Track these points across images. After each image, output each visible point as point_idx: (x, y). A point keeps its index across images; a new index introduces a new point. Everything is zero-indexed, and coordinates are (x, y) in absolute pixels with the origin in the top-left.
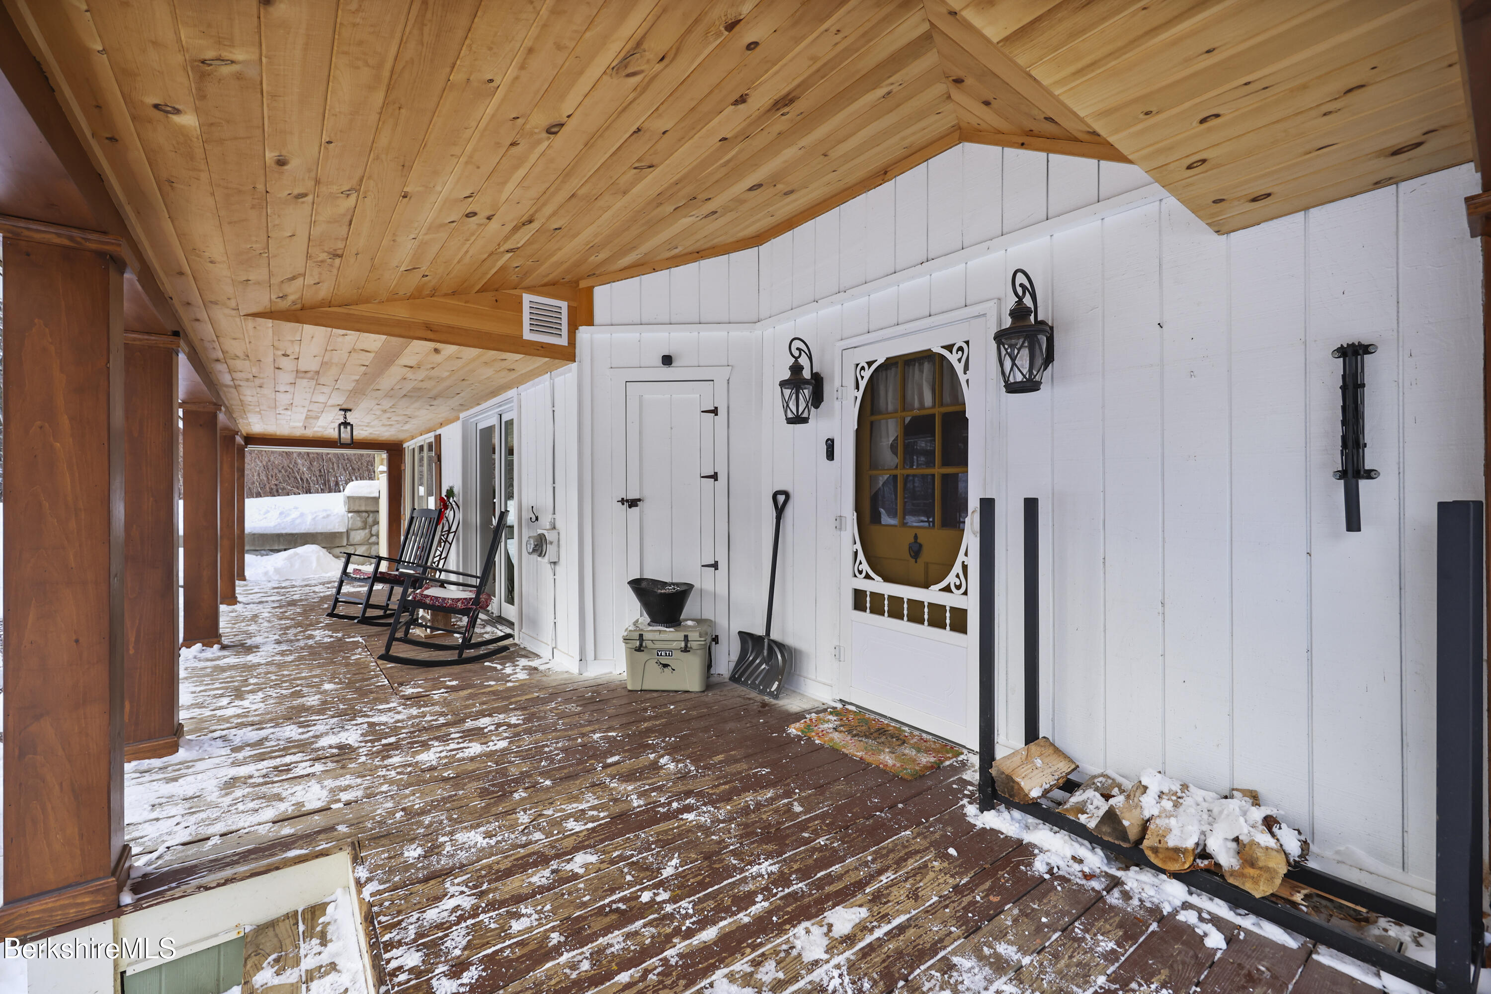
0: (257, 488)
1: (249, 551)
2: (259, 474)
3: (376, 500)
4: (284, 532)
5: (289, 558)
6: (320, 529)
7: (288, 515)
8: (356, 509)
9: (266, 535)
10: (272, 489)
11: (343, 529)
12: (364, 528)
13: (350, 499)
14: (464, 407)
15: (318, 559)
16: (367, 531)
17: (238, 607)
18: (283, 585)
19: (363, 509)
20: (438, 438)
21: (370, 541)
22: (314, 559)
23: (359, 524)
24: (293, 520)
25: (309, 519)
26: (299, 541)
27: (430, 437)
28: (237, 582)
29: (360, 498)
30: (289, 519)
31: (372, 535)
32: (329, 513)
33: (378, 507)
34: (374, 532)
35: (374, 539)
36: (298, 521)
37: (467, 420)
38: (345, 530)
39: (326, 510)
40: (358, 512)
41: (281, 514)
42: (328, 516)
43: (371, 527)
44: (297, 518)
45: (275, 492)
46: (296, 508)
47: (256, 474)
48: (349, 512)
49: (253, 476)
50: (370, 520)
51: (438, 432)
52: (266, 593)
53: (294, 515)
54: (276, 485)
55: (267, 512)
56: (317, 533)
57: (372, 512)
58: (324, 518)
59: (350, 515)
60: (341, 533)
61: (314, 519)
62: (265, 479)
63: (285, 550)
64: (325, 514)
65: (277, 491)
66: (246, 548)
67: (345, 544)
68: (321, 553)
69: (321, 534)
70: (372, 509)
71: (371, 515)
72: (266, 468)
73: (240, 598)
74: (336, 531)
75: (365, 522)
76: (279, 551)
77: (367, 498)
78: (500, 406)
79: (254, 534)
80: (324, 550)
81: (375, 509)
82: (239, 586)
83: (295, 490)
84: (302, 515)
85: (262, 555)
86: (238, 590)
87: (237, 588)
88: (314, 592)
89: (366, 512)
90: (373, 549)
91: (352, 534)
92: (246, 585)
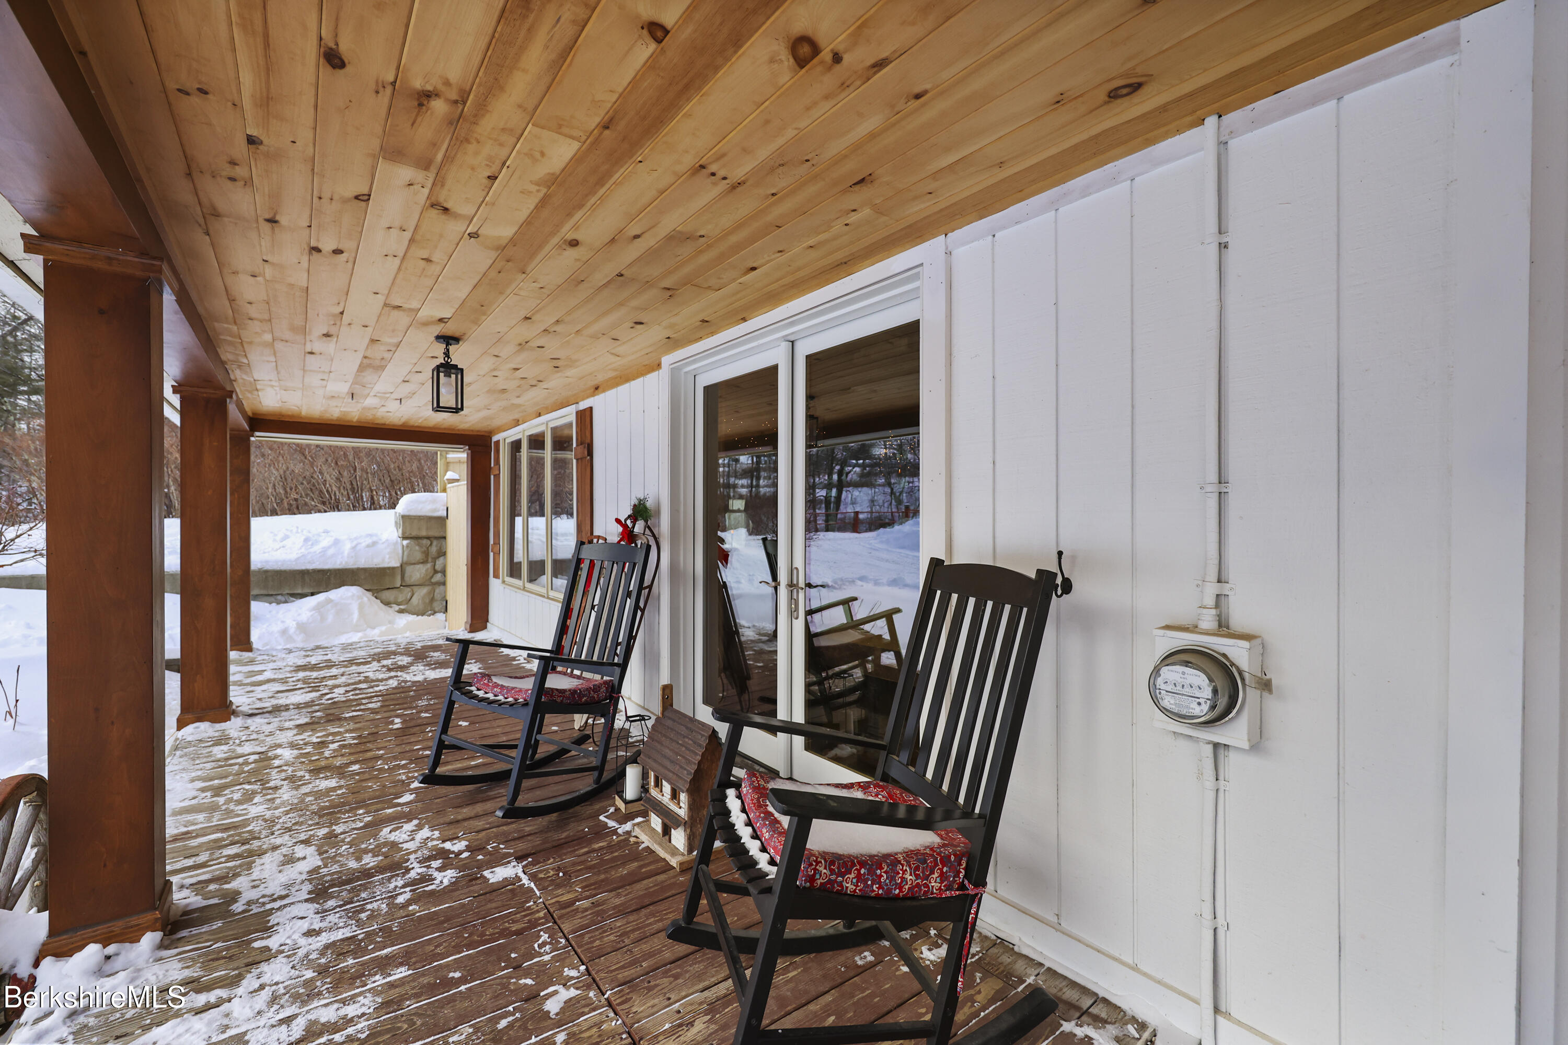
0: (271, 503)
1: (257, 597)
2: (274, 485)
3: (441, 521)
4: (310, 567)
5: (318, 608)
6: (363, 562)
7: (317, 542)
8: (414, 534)
9: (285, 572)
10: (291, 505)
11: (395, 563)
12: (424, 562)
13: (406, 519)
14: (673, 343)
15: (361, 608)
16: (429, 565)
17: (233, 726)
18: (313, 660)
19: (424, 533)
20: (585, 418)
21: (433, 580)
22: (355, 608)
23: (418, 556)
24: (325, 550)
25: (347, 547)
26: (332, 580)
27: (567, 416)
28: (233, 655)
29: (420, 518)
30: (317, 548)
31: (436, 572)
32: (375, 539)
33: (445, 531)
34: (438, 567)
35: (438, 577)
36: (331, 552)
37: (679, 369)
38: (398, 565)
39: (371, 535)
40: (416, 538)
41: (307, 540)
42: (374, 544)
43: (435, 560)
44: (329, 547)
45: (296, 508)
46: (326, 532)
47: (270, 486)
48: (404, 538)
49: (267, 488)
50: (434, 549)
51: (583, 405)
52: (284, 681)
53: (325, 542)
54: (296, 500)
55: (286, 537)
56: (359, 569)
57: (436, 538)
58: (368, 546)
59: (405, 542)
60: (393, 568)
61: (354, 548)
62: (282, 491)
63: (312, 594)
64: (369, 541)
65: (298, 508)
66: (254, 592)
67: (398, 584)
68: (365, 599)
69: (365, 570)
70: (437, 534)
71: (435, 543)
72: (284, 478)
73: (237, 697)
74: (386, 565)
75: (426, 553)
76: (303, 596)
77: (430, 519)
78: (792, 324)
79: (267, 571)
80: (369, 594)
81: (441, 534)
82: (239, 663)
83: (321, 506)
84: (337, 542)
85: (279, 603)
86: (235, 672)
87: (233, 669)
88: (367, 680)
89: (428, 538)
90: (437, 591)
91: (409, 570)
92: (252, 662)
